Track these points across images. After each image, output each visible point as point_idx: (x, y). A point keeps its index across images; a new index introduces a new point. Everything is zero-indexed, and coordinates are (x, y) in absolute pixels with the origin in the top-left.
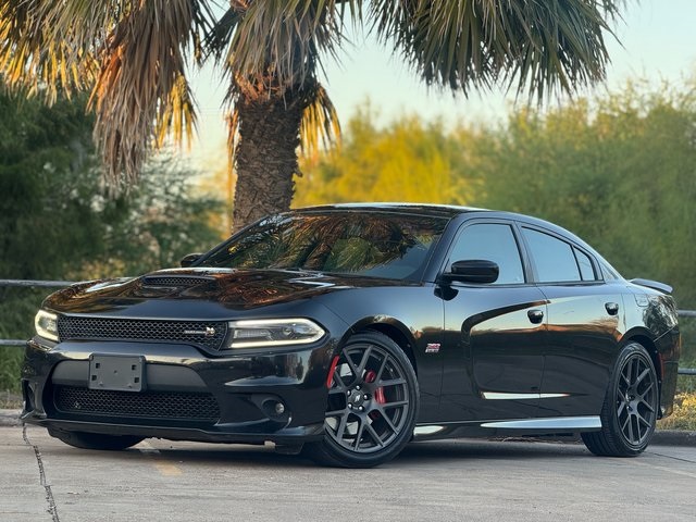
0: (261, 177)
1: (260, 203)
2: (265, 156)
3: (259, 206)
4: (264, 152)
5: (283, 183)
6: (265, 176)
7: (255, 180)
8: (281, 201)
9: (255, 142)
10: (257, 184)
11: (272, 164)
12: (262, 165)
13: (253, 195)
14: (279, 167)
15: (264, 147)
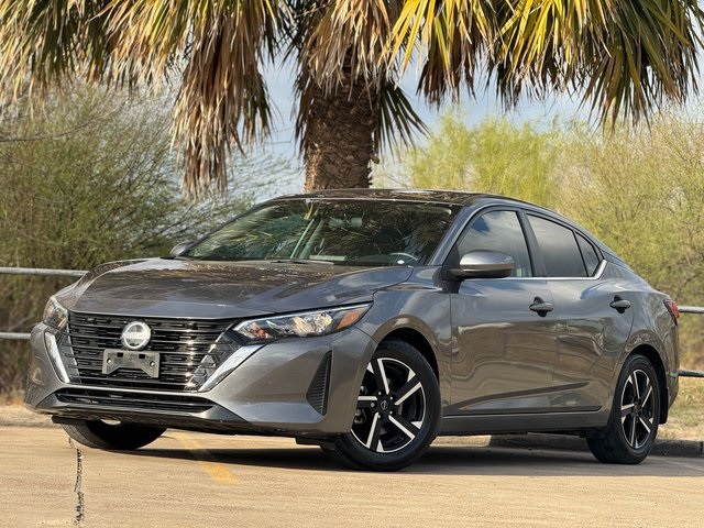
0: (333, 163)
2: (339, 140)
4: (338, 135)
5: (356, 168)
6: (338, 162)
9: (329, 125)
10: (329, 170)
11: (347, 150)
12: (335, 150)
13: (325, 182)
14: (353, 153)
15: (338, 130)
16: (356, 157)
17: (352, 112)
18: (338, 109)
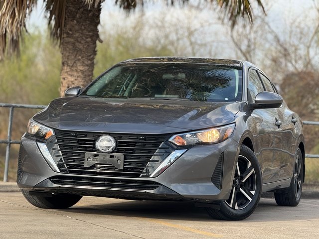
0: (80, 42)
1: (80, 57)
2: (83, 30)
3: (79, 60)
4: (83, 27)
5: (92, 46)
6: (83, 42)
7: (77, 44)
8: (92, 57)
9: (78, 22)
10: (78, 46)
11: (87, 35)
12: (81, 35)
13: (75, 53)
14: (91, 37)
15: (82, 25)
16: (92, 40)
17: (90, 15)
18: (82, 13)
